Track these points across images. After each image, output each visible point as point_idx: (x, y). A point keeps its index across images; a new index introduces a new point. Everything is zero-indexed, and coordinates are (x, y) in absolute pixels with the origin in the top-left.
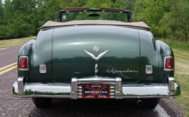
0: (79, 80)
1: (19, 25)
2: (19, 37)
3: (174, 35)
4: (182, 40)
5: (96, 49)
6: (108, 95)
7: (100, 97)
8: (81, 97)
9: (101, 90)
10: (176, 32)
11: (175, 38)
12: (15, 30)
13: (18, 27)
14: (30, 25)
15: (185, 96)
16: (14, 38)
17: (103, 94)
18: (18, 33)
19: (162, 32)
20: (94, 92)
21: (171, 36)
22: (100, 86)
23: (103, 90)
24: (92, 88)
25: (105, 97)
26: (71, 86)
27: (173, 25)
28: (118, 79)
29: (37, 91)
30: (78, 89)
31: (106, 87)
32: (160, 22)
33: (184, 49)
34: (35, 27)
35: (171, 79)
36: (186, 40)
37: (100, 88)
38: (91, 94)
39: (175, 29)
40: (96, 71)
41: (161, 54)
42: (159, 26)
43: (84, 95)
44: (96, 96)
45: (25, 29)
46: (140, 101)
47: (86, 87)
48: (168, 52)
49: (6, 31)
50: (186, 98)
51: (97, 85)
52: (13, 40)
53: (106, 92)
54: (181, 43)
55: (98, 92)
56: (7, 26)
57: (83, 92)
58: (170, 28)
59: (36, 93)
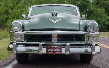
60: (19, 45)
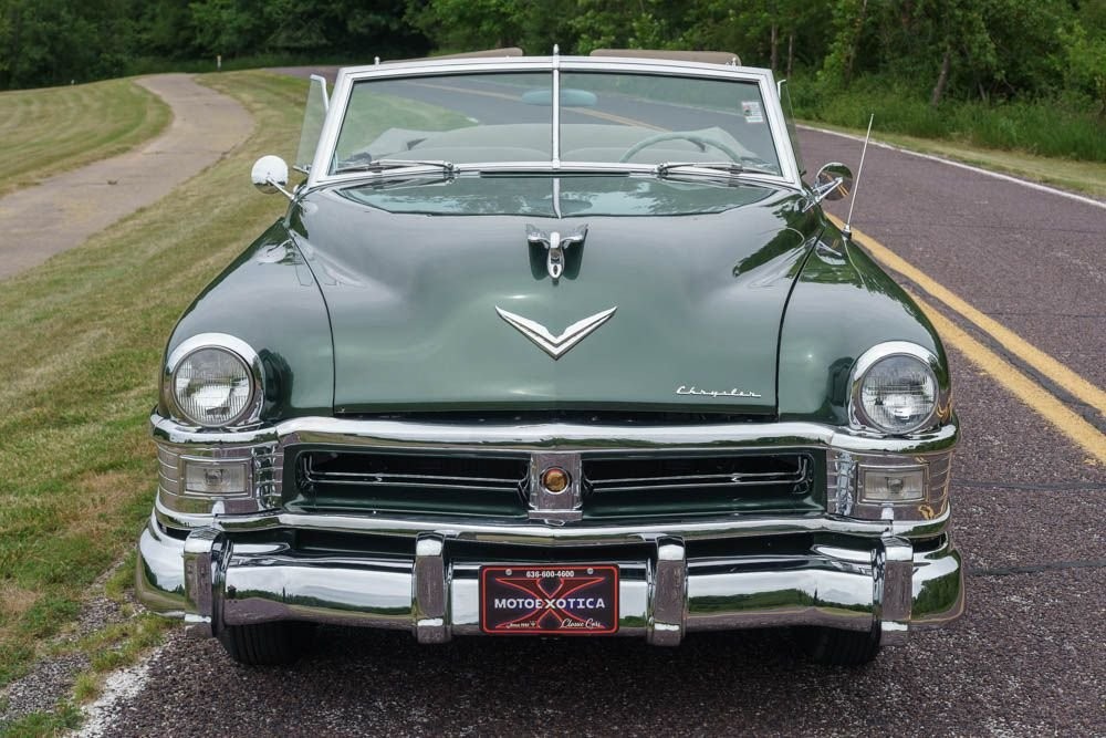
60: (238, 548)
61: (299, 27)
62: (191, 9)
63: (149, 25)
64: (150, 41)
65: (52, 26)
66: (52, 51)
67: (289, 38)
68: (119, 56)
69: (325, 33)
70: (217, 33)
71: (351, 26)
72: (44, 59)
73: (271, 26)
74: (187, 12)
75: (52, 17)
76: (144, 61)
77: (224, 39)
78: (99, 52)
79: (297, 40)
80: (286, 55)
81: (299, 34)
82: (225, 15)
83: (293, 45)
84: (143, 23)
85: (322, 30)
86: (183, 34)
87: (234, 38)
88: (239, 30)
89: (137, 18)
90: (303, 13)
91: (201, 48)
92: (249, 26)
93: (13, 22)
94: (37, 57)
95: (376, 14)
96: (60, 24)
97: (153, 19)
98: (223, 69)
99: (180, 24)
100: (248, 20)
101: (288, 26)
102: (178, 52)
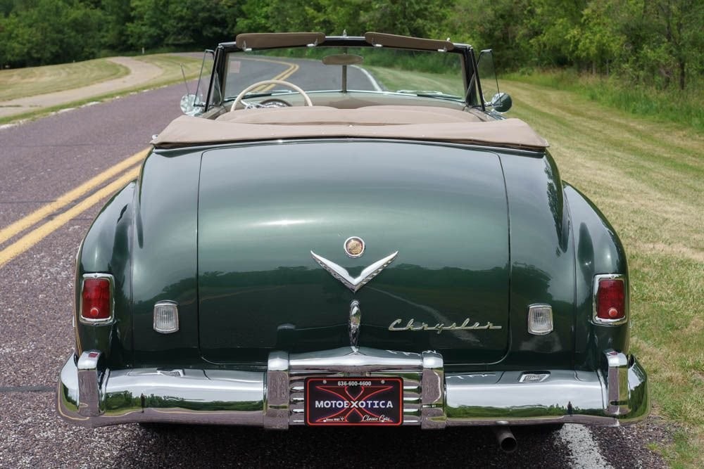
0: (294, 363)
1: (58, 12)
2: (57, 59)
3: (639, 64)
4: (668, 81)
5: (353, 245)
6: (395, 413)
7: (368, 420)
8: (301, 421)
9: (372, 399)
10: (647, 51)
11: (642, 73)
12: (44, 30)
13: (53, 19)
14: (99, 13)
15: (668, 374)
16: (38, 62)
17: (379, 412)
18: (54, 43)
19: (593, 50)
20: (345, 404)
21: (625, 66)
22: (369, 384)
23: (379, 398)
24: (341, 390)
25: (384, 420)
26: (265, 383)
27: (633, 25)
28: (432, 362)
29: (148, 395)
30: (292, 392)
31: (390, 387)
32: (586, 12)
33: (673, 120)
34: (117, 22)
35: (615, 360)
36: (682, 85)
37: (367, 390)
38: (336, 409)
39: (643, 39)
40: (355, 325)
41: (582, 262)
42: (583, 26)
43: (312, 412)
44: (354, 417)
45: (80, 26)
46: (508, 435)
47: (317, 384)
48: (609, 257)
49: (10, 38)
50: (670, 380)
51: (359, 379)
52: (37, 70)
53: (390, 405)
54: (663, 95)
55: (362, 404)
56: (13, 19)
57: (309, 404)
58: (624, 38)
59: (144, 402)
61: (180, 34)
62: (127, 26)
63: (105, 34)
64: (106, 42)
65: (60, 36)
66: (61, 47)
67: (175, 40)
68: (93, 50)
69: (192, 37)
70: (140, 38)
71: (205, 33)
72: (57, 52)
73: (167, 34)
74: (124, 27)
75: (60, 32)
76: (104, 52)
77: (144, 41)
78: (83, 48)
79: (179, 40)
80: (173, 48)
81: (180, 37)
82: (144, 29)
83: (177, 42)
84: (102, 33)
85: (191, 35)
86: (123, 38)
87: (148, 40)
88: (151, 36)
89: (99, 31)
90: (182, 27)
91: (132, 45)
92: (155, 34)
93: (42, 34)
94: (54, 51)
95: (216, 27)
96: (64, 35)
97: (107, 31)
98: (145, 54)
99: (121, 33)
100: (155, 32)
101: (174, 34)
102: (121, 47)
